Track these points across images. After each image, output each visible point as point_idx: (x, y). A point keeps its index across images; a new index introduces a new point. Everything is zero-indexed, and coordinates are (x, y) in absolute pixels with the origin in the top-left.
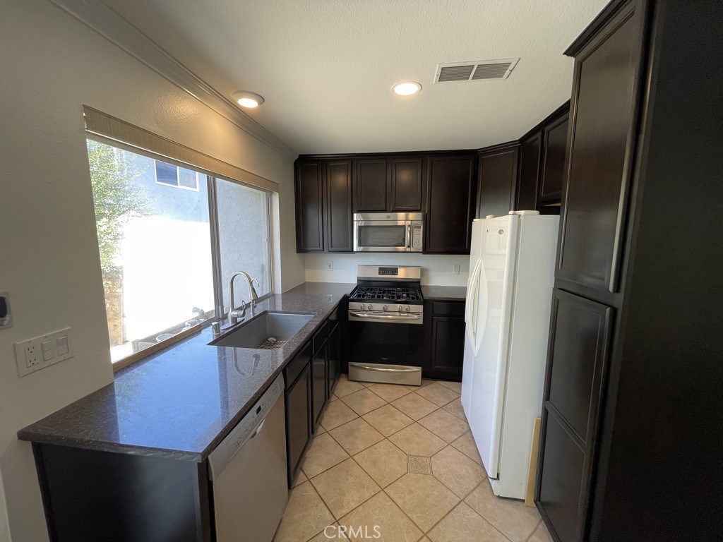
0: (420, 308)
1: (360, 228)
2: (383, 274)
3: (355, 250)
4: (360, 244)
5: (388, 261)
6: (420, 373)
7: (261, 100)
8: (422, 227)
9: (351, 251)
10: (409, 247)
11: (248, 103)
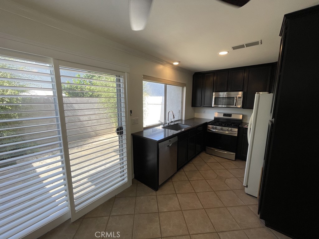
0: (236, 130)
1: (215, 98)
2: (225, 116)
3: (213, 106)
4: (215, 104)
5: (228, 111)
6: (235, 155)
7: (179, 62)
8: (242, 98)
9: (211, 107)
10: (235, 105)
11: (176, 64)
